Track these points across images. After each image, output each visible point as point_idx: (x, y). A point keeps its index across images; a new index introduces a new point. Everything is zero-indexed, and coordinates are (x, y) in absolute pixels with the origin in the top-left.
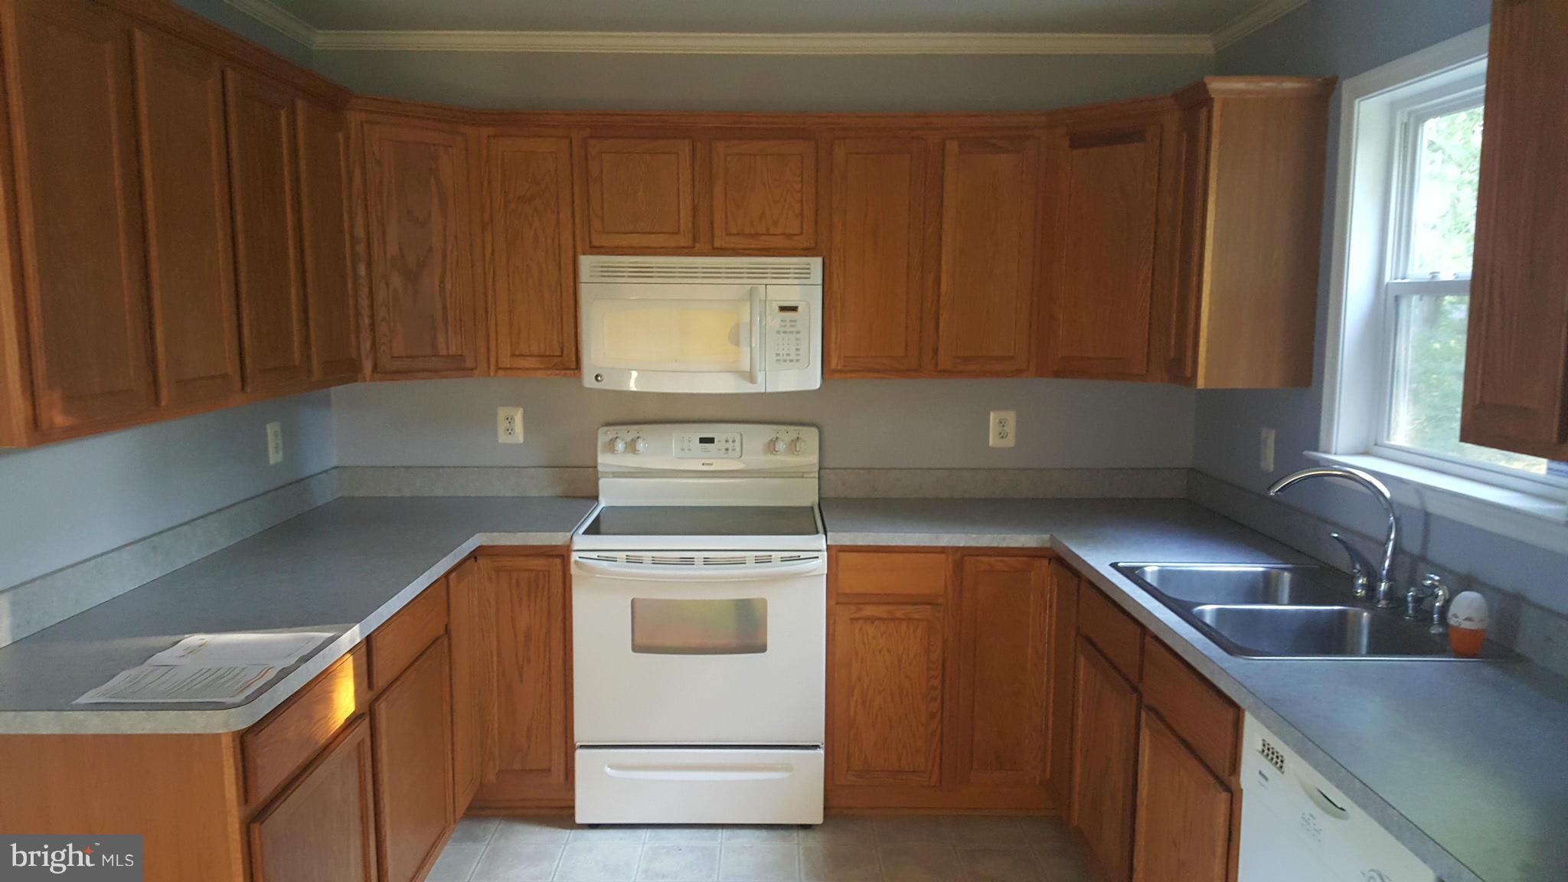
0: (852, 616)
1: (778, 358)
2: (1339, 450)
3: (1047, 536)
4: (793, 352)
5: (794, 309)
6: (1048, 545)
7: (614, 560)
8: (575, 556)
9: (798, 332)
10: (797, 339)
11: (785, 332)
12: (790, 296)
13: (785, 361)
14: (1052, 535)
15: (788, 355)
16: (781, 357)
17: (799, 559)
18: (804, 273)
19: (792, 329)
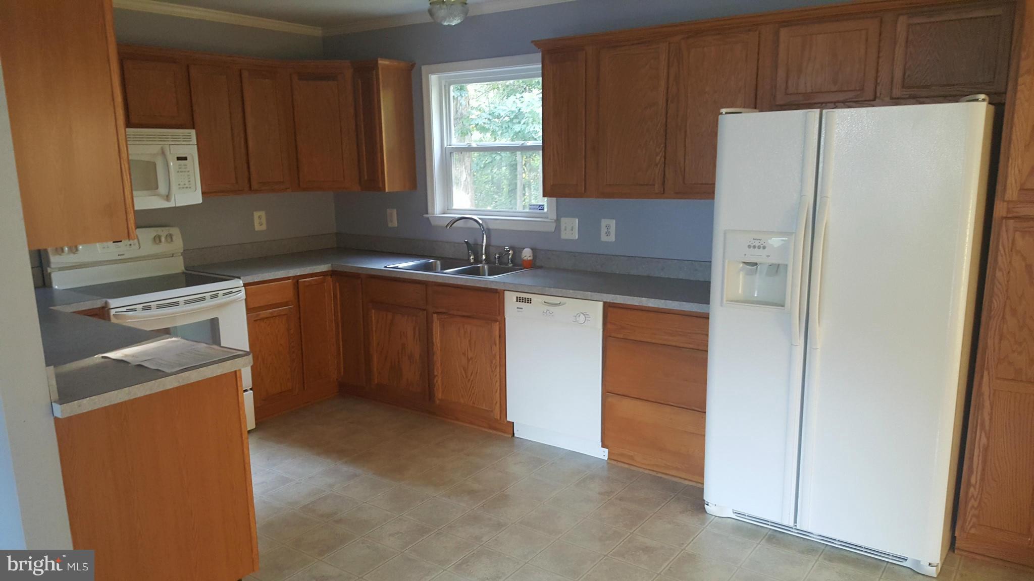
0: (255, 319)
1: (179, 186)
2: (438, 213)
3: (330, 265)
4: (187, 182)
5: (185, 159)
6: (330, 269)
7: (135, 310)
8: (113, 312)
9: (188, 172)
10: (188, 175)
11: (182, 172)
12: (182, 151)
13: (183, 188)
14: (332, 265)
15: (185, 184)
16: (181, 186)
17: (231, 293)
18: (187, 138)
19: (184, 170)
